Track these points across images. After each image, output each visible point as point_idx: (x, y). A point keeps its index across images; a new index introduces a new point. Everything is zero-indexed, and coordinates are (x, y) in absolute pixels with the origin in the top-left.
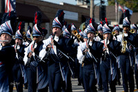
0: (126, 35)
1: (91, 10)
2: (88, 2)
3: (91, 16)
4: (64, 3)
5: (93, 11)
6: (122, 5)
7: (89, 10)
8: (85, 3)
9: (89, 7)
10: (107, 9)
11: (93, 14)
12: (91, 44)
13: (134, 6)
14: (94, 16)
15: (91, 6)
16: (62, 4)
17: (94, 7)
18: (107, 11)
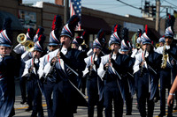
0: (168, 47)
1: (157, 22)
2: (154, 14)
3: (157, 29)
4: (130, 16)
8: (151, 15)
9: (154, 19)
15: (157, 19)
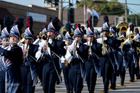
2: (56, 4)
4: (33, 6)
5: (62, 14)
6: (90, 8)
7: (58, 12)
8: (54, 5)
9: (57, 9)
10: (75, 12)
11: (62, 16)
12: (78, 47)
13: (102, 9)
14: (62, 19)
16: (31, 6)
17: (63, 9)
18: (76, 13)
